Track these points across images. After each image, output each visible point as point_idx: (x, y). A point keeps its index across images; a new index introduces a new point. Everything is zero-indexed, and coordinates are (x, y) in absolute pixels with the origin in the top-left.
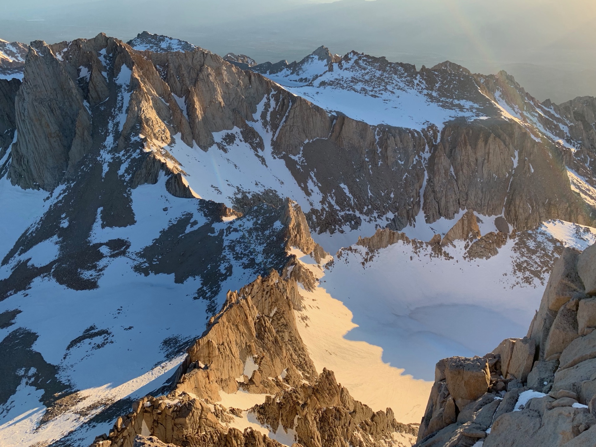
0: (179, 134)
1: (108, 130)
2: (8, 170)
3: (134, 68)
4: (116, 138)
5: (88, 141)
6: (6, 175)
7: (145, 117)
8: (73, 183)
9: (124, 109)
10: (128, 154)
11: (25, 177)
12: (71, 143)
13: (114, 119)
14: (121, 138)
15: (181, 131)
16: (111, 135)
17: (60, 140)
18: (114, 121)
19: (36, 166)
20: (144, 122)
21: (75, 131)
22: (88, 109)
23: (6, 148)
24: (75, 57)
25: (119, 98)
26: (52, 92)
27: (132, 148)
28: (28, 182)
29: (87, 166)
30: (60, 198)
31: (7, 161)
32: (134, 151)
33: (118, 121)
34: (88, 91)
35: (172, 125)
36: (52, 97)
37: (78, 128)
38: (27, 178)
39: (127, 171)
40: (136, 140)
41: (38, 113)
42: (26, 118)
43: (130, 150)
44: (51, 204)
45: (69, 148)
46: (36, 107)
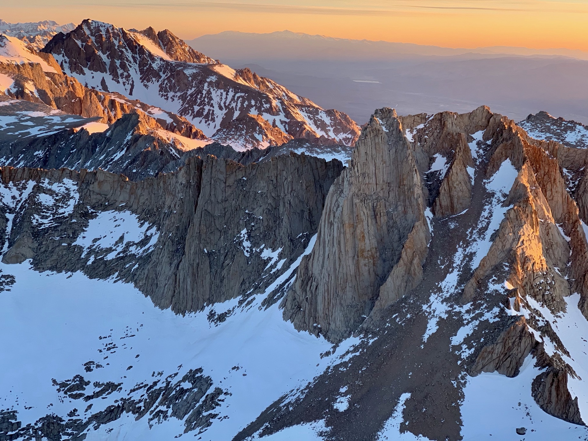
0: (577, 297)
1: (453, 263)
2: (285, 294)
3: (524, 167)
4: (462, 280)
5: (415, 274)
6: (280, 302)
7: (523, 253)
8: (372, 338)
9: (489, 233)
10: (477, 312)
11: (304, 312)
12: (389, 272)
13: (467, 246)
14: (473, 281)
15: (581, 292)
16: (456, 273)
17: (374, 264)
18: (467, 250)
19: (326, 298)
20: (519, 262)
21: (401, 253)
22: (429, 222)
23: (292, 261)
24: (432, 138)
25: (485, 214)
26: (384, 187)
27: (487, 302)
28: (307, 321)
29: (402, 316)
30: (346, 359)
31: (287, 280)
32: (489, 309)
33: (473, 251)
34: (438, 193)
35: (566, 278)
36: (381, 195)
37: (406, 251)
38: (307, 311)
39: (467, 340)
40: (496, 291)
41: (355, 215)
42: (336, 220)
43: (482, 305)
44: (329, 365)
45: (383, 279)
46: (354, 206)
